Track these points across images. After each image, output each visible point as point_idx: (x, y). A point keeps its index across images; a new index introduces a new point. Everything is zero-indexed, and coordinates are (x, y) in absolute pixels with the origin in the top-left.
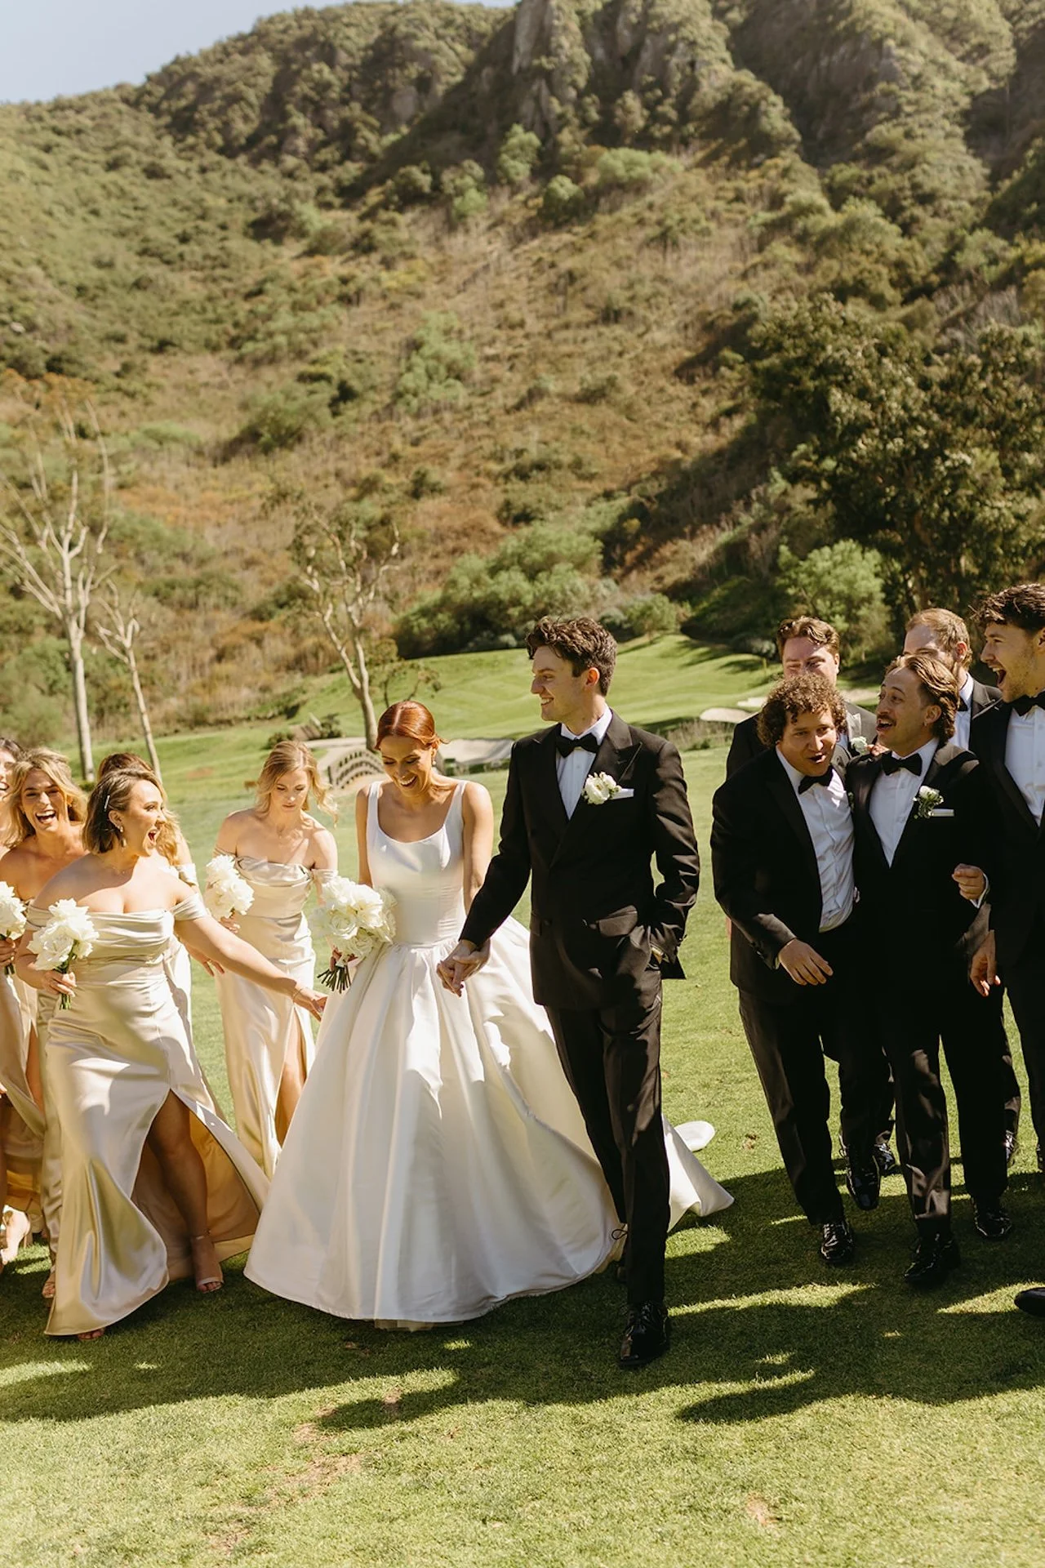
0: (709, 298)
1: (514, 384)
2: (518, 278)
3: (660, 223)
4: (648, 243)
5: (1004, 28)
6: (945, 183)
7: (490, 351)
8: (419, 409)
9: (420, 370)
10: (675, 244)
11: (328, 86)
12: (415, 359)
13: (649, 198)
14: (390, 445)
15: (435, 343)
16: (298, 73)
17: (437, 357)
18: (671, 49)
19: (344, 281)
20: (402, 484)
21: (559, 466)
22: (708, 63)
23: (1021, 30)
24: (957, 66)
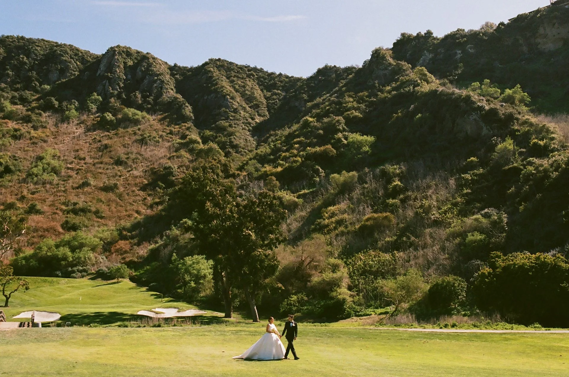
0: (156, 164)
1: (78, 179)
2: (86, 143)
3: (141, 135)
4: (136, 141)
5: (264, 101)
6: (241, 143)
7: (69, 166)
8: (37, 181)
9: (40, 168)
10: (146, 144)
11: (25, 63)
12: (39, 163)
13: (139, 126)
14: (22, 192)
15: (48, 159)
16: (14, 57)
17: (48, 164)
18: (155, 81)
19: (16, 130)
20: (24, 207)
21: (90, 211)
22: (167, 89)
23: (270, 103)
24: (248, 109)
